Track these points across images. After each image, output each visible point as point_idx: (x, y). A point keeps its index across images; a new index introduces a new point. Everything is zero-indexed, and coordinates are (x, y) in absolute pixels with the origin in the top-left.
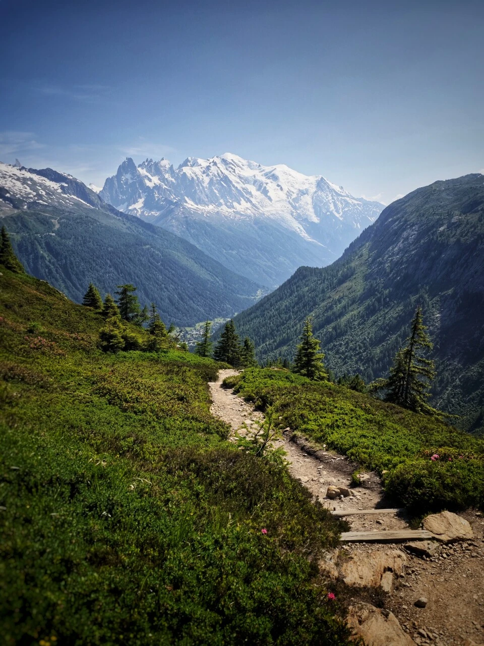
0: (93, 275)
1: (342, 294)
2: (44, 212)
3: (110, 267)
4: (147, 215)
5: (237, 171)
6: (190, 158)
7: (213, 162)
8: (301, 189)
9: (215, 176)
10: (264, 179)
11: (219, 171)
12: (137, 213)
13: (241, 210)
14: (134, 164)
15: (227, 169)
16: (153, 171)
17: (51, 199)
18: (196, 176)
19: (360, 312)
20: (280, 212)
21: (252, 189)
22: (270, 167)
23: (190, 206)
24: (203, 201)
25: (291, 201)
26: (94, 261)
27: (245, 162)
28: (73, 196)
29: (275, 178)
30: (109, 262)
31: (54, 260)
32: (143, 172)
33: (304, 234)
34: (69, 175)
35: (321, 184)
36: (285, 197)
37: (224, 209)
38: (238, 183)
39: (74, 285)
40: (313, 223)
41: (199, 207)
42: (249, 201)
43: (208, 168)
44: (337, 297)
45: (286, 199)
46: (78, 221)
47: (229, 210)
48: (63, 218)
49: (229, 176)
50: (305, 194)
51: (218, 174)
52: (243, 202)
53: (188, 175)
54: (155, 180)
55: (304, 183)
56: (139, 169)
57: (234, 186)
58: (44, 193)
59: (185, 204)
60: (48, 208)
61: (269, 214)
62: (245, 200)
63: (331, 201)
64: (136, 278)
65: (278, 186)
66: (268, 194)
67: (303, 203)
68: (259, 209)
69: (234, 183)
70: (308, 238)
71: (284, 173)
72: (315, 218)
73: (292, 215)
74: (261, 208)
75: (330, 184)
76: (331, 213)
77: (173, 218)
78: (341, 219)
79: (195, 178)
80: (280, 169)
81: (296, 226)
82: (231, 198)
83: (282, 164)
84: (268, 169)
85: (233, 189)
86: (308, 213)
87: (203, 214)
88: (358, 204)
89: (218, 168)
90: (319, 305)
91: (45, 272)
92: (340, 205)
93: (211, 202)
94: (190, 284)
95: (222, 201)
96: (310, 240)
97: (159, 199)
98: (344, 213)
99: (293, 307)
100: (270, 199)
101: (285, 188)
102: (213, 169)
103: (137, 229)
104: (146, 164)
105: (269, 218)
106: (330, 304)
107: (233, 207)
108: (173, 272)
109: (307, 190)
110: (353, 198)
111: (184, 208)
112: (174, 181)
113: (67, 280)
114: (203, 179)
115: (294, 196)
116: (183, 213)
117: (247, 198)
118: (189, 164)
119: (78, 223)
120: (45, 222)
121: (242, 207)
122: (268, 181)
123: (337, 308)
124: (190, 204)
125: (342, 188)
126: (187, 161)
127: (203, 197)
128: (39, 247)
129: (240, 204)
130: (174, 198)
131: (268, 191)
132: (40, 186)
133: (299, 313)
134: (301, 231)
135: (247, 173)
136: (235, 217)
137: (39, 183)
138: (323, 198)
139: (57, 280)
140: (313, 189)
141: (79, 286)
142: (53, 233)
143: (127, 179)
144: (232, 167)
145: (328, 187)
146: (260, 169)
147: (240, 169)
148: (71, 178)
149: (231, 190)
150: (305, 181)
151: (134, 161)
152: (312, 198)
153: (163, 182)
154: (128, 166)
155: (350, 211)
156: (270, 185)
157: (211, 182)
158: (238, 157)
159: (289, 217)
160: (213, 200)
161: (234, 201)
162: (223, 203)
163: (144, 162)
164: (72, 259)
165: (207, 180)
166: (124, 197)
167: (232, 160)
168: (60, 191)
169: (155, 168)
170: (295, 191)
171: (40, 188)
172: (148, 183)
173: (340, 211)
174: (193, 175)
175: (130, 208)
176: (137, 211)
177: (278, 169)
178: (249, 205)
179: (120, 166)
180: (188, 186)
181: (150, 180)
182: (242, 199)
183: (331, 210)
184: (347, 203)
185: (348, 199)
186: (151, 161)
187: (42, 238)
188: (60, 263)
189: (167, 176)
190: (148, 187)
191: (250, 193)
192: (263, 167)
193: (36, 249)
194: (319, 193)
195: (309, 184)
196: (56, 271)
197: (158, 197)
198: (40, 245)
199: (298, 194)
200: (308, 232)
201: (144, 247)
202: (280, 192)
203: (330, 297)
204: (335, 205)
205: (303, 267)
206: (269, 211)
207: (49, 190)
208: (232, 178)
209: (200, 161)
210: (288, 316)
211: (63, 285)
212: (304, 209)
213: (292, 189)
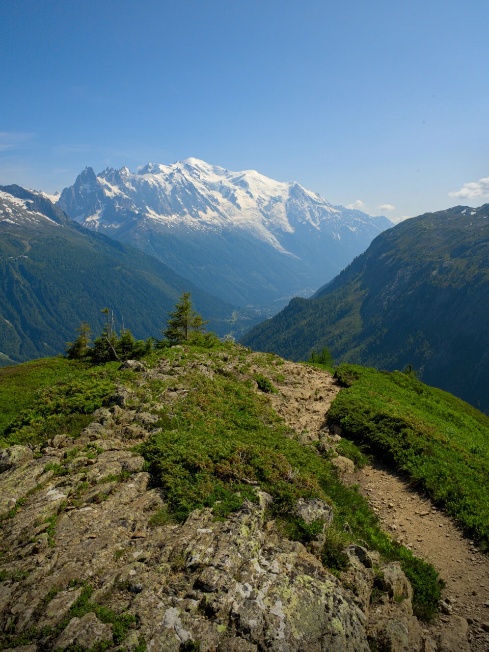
0: (66, 300)
1: (342, 330)
2: (14, 233)
3: (83, 291)
4: (106, 227)
5: (202, 177)
6: (150, 164)
7: (177, 169)
8: (273, 196)
9: (178, 183)
10: (231, 186)
11: (184, 179)
12: (95, 225)
13: (206, 219)
14: (93, 173)
15: (191, 176)
16: (113, 179)
17: (17, 217)
18: (158, 183)
19: (362, 349)
20: (251, 222)
21: (218, 196)
22: (238, 173)
23: (152, 217)
24: (166, 210)
25: (262, 209)
26: (68, 285)
27: (210, 167)
28: (38, 213)
29: (244, 184)
30: (81, 285)
31: (28, 284)
32: (102, 181)
33: (277, 245)
34: (35, 191)
35: (294, 192)
36: (255, 205)
37: (189, 219)
38: (203, 189)
39: (49, 311)
40: (288, 234)
41: (162, 217)
42: (215, 209)
43: (171, 175)
44: (337, 333)
45: (257, 207)
46: (49, 242)
47: (194, 220)
48: (34, 239)
49: (193, 183)
50: (278, 201)
51: (182, 181)
52: (209, 210)
53: (150, 183)
54: (116, 189)
55: (275, 190)
56: (99, 178)
57: (199, 193)
58: (10, 211)
59: (147, 214)
60: (18, 229)
61: (238, 223)
62: (211, 208)
63: (306, 210)
64: (110, 302)
65: (248, 192)
66: (237, 202)
67: (275, 212)
68: (226, 218)
69: (199, 191)
70: (283, 251)
71: (254, 179)
72: (290, 228)
73: (264, 225)
74: (229, 217)
75: (305, 190)
76: (308, 222)
77: (136, 232)
78: (319, 229)
79: (157, 185)
80: (251, 176)
81: (269, 237)
82: (196, 207)
83: (253, 169)
84: (236, 175)
85: (199, 197)
86: (281, 222)
87: (166, 225)
88: (336, 213)
89: (183, 175)
90: (319, 340)
91: (20, 297)
92: (317, 214)
93: (175, 212)
94: (164, 308)
95: (185, 210)
96: (285, 252)
97: (120, 210)
98: (321, 222)
99: (293, 342)
100: (239, 207)
101: (256, 195)
102: (176, 175)
103: (104, 247)
104: (106, 173)
105: (237, 228)
106: (331, 339)
107: (198, 216)
108: (146, 294)
109: (280, 197)
110: (331, 206)
111: (147, 220)
112: (135, 190)
113: (41, 306)
114: (165, 187)
115: (266, 203)
116: (147, 226)
117: (213, 206)
118: (149, 170)
119: (49, 244)
120: (16, 244)
121: (209, 216)
122: (237, 187)
123: (339, 344)
124: (152, 214)
125: (318, 195)
126: (148, 167)
127: (166, 206)
128: (14, 271)
129: (206, 213)
130: (135, 209)
131: (236, 199)
132: (6, 203)
133: (300, 347)
134: (274, 242)
135: (213, 178)
136: (201, 228)
137: (4, 200)
138: (298, 206)
139: (31, 306)
140: (286, 197)
141: (53, 312)
142: (25, 255)
143: (86, 189)
144: (197, 172)
145: (303, 195)
146: (226, 175)
147: (205, 174)
148: (37, 194)
149: (196, 198)
150: (277, 188)
151: (94, 171)
152: (286, 206)
153: (124, 191)
154: (88, 176)
155: (329, 220)
156: (238, 191)
157: (174, 190)
158: (203, 162)
159: (260, 227)
160: (176, 208)
161: (200, 209)
162: (188, 212)
163: (104, 171)
164: (46, 283)
165: (169, 187)
166: (82, 208)
167: (196, 165)
168: (25, 208)
169: (115, 177)
170: (267, 198)
171: (6, 206)
172: (108, 193)
173: (318, 220)
174: (155, 183)
175: (88, 220)
176: (95, 223)
177: (247, 175)
178: (215, 214)
179: (79, 176)
180: (150, 195)
181: (110, 190)
182: (208, 207)
183: (307, 218)
184: (325, 212)
185: (325, 207)
186: (112, 170)
187: (16, 261)
188: (33, 287)
189: (127, 185)
190: (108, 197)
191: (216, 201)
192: (231, 173)
193: (11, 273)
194: (294, 200)
195: (282, 190)
196: (31, 295)
197: (118, 208)
198: (15, 269)
199: (269, 202)
200: (282, 243)
201: (115, 268)
202: (250, 200)
203: (330, 332)
204: (312, 214)
205: (297, 298)
206: (238, 220)
207: (15, 207)
208: (197, 185)
209: (162, 167)
210: (288, 350)
211: (37, 311)
212: (277, 218)
213: (263, 196)
